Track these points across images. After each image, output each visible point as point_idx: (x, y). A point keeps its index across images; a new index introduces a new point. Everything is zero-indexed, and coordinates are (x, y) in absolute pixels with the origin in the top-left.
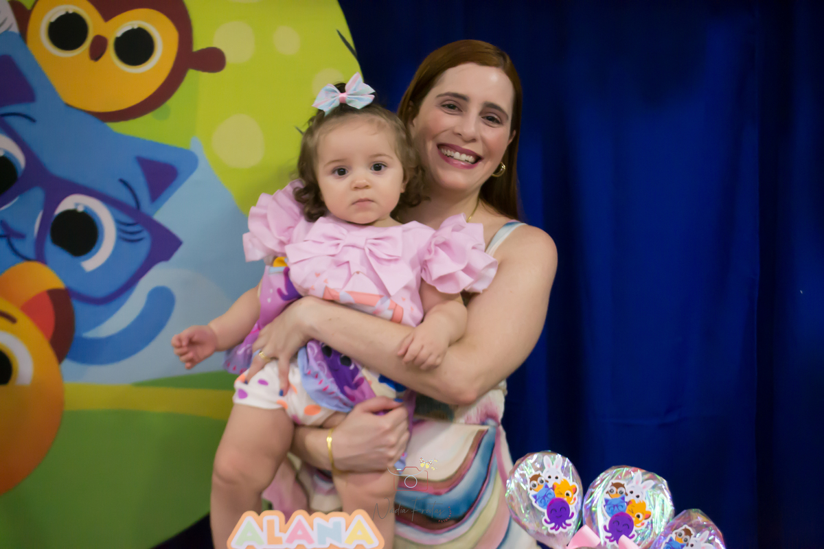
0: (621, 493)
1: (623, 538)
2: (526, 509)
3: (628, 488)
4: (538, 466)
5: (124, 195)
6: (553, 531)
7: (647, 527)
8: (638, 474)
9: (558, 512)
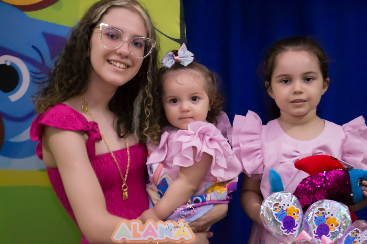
0: (323, 213)
1: (324, 237)
2: (271, 221)
3: (327, 210)
4: (278, 198)
5: (35, 56)
6: (286, 234)
9: (289, 223)
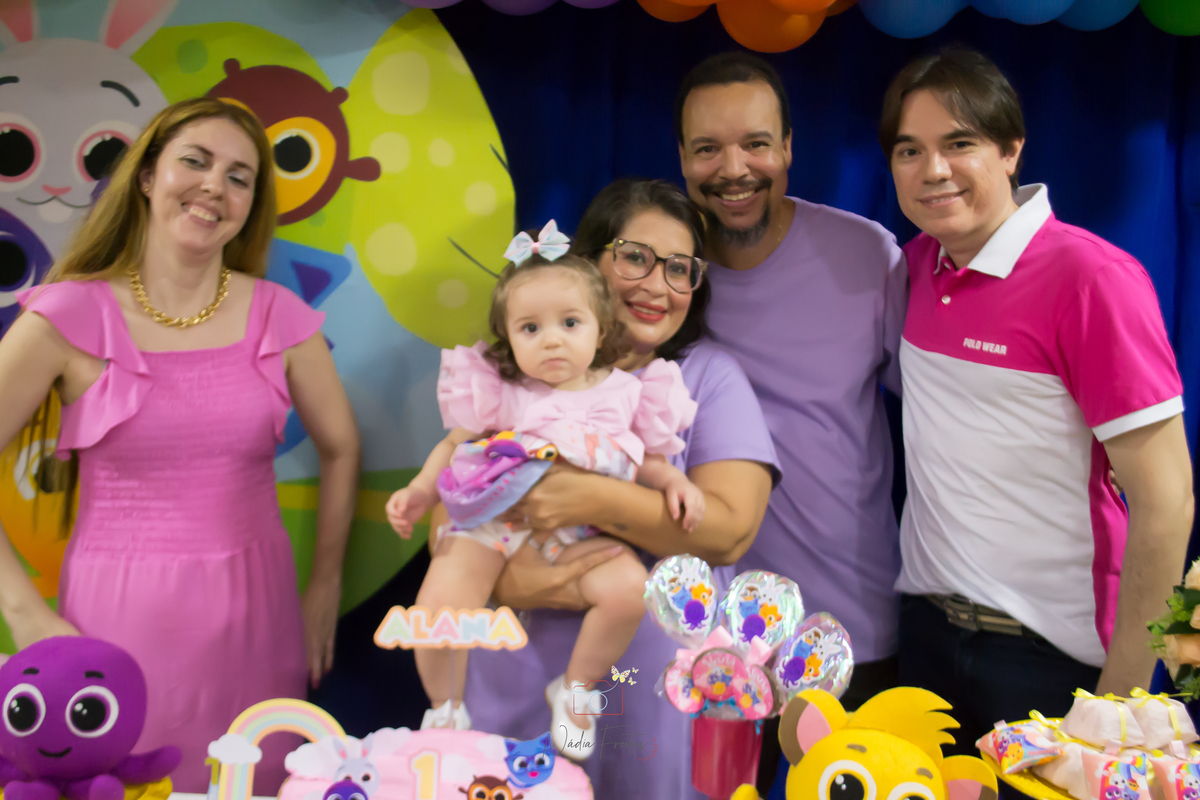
0: (755, 596)
1: (756, 639)
2: (664, 609)
3: (761, 592)
4: (677, 569)
6: (689, 631)
7: (779, 629)
8: (770, 579)
